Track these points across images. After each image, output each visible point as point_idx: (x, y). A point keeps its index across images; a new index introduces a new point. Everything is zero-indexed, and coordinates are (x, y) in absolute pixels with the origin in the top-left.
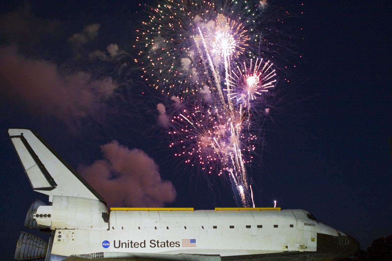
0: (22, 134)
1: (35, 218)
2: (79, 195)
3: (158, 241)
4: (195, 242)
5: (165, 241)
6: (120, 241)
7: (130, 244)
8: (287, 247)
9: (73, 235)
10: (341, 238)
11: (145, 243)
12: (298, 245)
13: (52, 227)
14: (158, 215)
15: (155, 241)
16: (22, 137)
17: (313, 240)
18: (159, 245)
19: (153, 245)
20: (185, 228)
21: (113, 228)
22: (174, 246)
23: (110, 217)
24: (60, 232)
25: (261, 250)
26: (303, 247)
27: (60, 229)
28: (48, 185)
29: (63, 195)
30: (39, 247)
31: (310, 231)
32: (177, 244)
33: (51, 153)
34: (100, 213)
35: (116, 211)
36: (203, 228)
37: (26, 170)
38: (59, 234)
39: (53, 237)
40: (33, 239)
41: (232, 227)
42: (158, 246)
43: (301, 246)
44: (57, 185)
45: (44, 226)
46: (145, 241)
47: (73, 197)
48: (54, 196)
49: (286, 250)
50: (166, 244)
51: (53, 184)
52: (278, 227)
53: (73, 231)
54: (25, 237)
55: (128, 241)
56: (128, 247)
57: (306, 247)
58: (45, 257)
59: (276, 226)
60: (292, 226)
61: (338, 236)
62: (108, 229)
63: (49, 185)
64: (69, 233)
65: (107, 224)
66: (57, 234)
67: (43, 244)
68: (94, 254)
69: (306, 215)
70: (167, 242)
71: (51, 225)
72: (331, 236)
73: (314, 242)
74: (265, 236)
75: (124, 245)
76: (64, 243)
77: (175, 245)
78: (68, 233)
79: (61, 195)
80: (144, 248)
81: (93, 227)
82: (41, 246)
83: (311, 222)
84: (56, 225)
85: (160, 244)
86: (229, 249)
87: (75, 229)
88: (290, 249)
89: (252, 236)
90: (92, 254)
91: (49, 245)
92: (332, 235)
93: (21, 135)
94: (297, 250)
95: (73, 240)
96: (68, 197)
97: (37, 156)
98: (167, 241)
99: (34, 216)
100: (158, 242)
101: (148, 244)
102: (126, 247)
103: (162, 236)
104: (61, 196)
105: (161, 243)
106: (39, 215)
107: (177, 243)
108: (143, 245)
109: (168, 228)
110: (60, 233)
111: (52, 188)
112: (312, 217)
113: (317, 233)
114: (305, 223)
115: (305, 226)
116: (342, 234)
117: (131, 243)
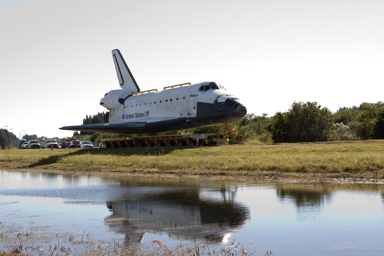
0: (115, 53)
4: (149, 114)
8: (182, 114)
10: (216, 104)
17: (194, 108)
20: (145, 104)
23: (125, 100)
25: (171, 117)
26: (189, 114)
31: (193, 101)
36: (151, 103)
41: (161, 101)
49: (181, 117)
52: (178, 99)
53: (114, 110)
60: (184, 98)
62: (124, 108)
65: (122, 105)
70: (140, 114)
73: (195, 110)
74: (173, 107)
76: (112, 117)
81: (119, 107)
86: (159, 117)
89: (168, 107)
92: (208, 103)
94: (186, 116)
95: (114, 115)
97: (119, 66)
101: (135, 116)
103: (139, 110)
109: (140, 105)
110: (111, 112)
114: (190, 95)
115: (191, 97)
117: (130, 115)
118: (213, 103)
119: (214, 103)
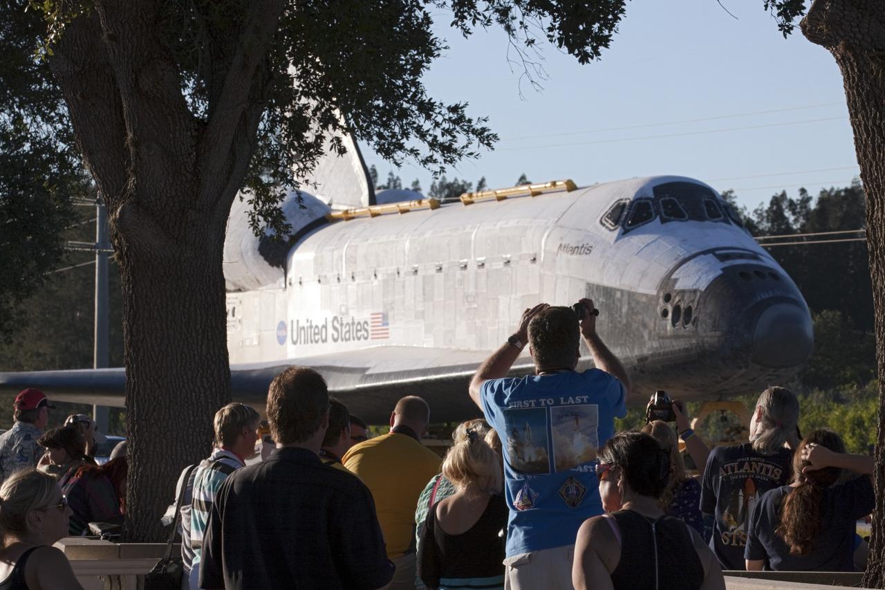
3: (341, 320)
4: (388, 325)
5: (350, 322)
7: (309, 330)
10: (667, 297)
11: (326, 328)
15: (338, 321)
18: (343, 335)
19: (336, 335)
20: (376, 275)
21: (290, 282)
22: (361, 337)
31: (568, 277)
32: (365, 329)
36: (399, 275)
42: (342, 338)
46: (326, 320)
50: (351, 329)
52: (511, 263)
59: (507, 261)
60: (533, 258)
62: (285, 289)
64: (236, 300)
65: (278, 271)
70: (353, 323)
72: (630, 292)
75: (303, 334)
77: (363, 332)
80: (325, 342)
85: (344, 331)
86: (432, 345)
89: (467, 298)
92: (634, 289)
95: (240, 321)
98: (353, 320)
100: (341, 324)
101: (330, 330)
102: (305, 341)
103: (346, 304)
105: (346, 326)
107: (365, 326)
108: (324, 334)
109: (353, 277)
113: (588, 284)
114: (560, 245)
118: (655, 293)
119: (658, 292)
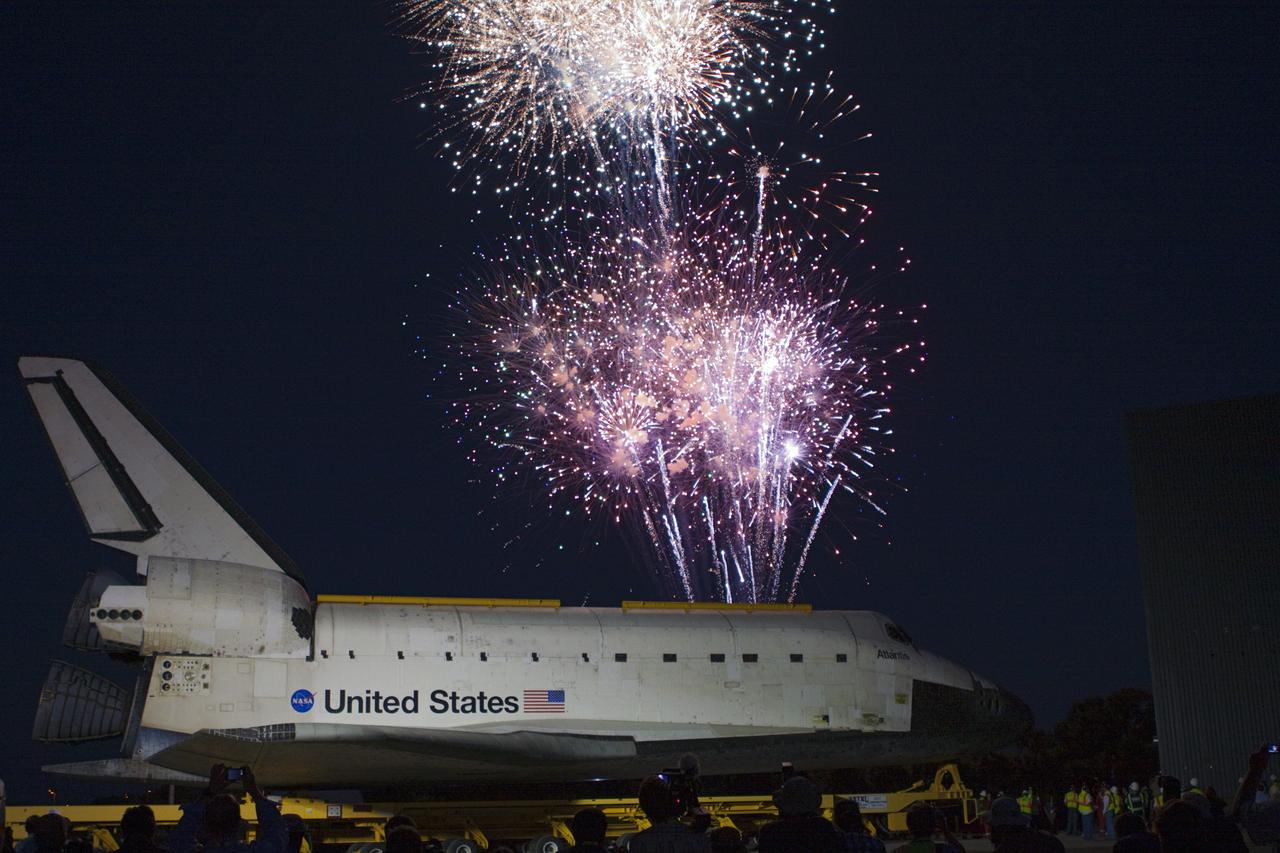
0: (60, 372)
1: (94, 619)
2: (224, 556)
3: (454, 693)
4: (563, 701)
5: (476, 695)
6: (343, 693)
7: (373, 702)
8: (826, 718)
9: (205, 672)
10: (981, 693)
11: (415, 700)
12: (858, 714)
13: (145, 646)
14: (457, 620)
15: (445, 694)
16: (59, 383)
17: (901, 699)
18: (458, 707)
19: (440, 707)
20: (535, 658)
21: (324, 654)
22: (501, 710)
23: (316, 622)
24: (167, 664)
25: (751, 726)
26: (874, 719)
27: (167, 654)
28: (133, 524)
29: (179, 556)
30: (105, 707)
31: (894, 674)
32: (511, 703)
33: (143, 429)
34: (286, 611)
35: (334, 605)
36: (587, 660)
37: (70, 479)
38: (165, 670)
39: (148, 676)
40: (88, 681)
41: (670, 658)
42: (455, 710)
43: (865, 716)
44: (161, 526)
45: (121, 644)
46: (416, 693)
47: (207, 560)
48: (151, 557)
49: (823, 726)
50: (478, 702)
51: (150, 524)
52: (804, 660)
53: (207, 660)
54: (65, 677)
55: (368, 692)
56: (368, 711)
57: (882, 720)
58: (121, 735)
59: (796, 658)
60: (842, 658)
61: (972, 690)
62: (311, 658)
63: (137, 526)
64: (194, 665)
65: (306, 643)
66: (158, 668)
67: (116, 698)
68: (268, 727)
69: (884, 627)
70: (482, 697)
71: (142, 643)
72: (954, 688)
73: (904, 706)
74: (764, 685)
75: (355, 704)
76: (178, 695)
77: (505, 706)
78: (190, 665)
79: (174, 553)
80: (413, 713)
81: (265, 651)
82: (111, 702)
83: (897, 647)
84: (156, 643)
85: (459, 704)
86: (659, 720)
87: (211, 655)
88: (835, 724)
89: (726, 683)
90: (261, 728)
91: (134, 700)
92: (957, 686)
93: (55, 375)
94: (854, 726)
95: (206, 686)
96: (193, 561)
97: (103, 441)
98: (482, 694)
99: (93, 614)
100: (454, 697)
101: (425, 701)
102: (361, 711)
103: (466, 678)
104: (173, 559)
105: (464, 699)
106: (108, 611)
107: (511, 701)
108: (410, 705)
109: (483, 657)
110: (170, 665)
111: (146, 533)
112: (902, 634)
113: (914, 680)
114: (879, 651)
115: (881, 658)
116: (985, 685)
117: (377, 697)
119: (975, 689)
